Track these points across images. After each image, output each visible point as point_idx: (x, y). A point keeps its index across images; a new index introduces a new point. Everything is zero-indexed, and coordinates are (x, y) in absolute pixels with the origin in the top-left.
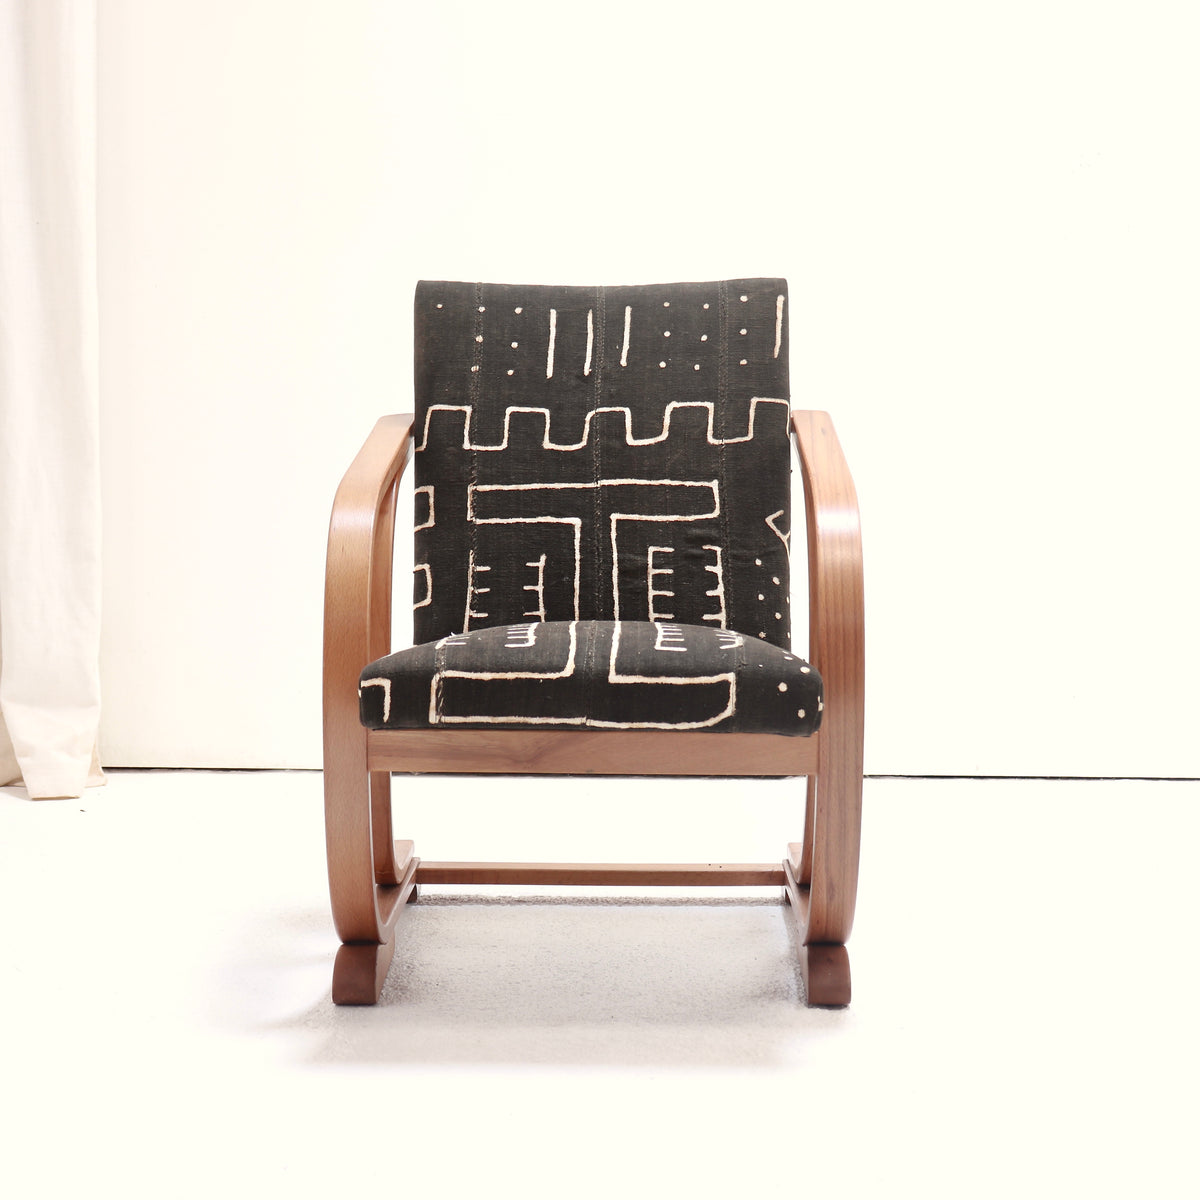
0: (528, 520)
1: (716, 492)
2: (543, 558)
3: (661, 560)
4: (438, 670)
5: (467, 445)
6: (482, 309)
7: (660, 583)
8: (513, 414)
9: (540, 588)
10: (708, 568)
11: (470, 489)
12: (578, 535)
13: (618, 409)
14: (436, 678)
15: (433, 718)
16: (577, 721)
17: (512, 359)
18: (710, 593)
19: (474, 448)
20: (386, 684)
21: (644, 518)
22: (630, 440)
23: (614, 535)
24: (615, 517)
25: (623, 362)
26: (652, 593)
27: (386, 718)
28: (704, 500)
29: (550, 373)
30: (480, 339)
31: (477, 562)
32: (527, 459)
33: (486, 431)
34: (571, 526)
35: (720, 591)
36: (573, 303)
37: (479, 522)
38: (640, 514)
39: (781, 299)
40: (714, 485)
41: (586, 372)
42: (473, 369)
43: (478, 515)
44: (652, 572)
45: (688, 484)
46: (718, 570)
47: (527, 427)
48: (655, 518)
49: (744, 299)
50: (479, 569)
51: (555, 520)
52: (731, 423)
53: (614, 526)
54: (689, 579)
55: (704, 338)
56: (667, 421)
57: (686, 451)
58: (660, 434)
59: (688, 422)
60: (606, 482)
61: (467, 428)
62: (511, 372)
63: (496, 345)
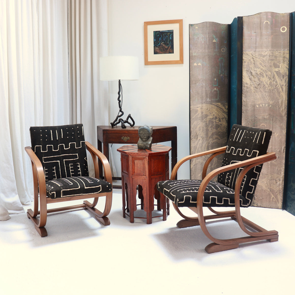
0: (52, 162)
1: (77, 155)
2: (55, 167)
3: (71, 166)
4: (62, 190)
5: (42, 151)
6: (41, 131)
7: (72, 169)
8: (48, 146)
9: (55, 171)
10: (78, 166)
11: (43, 158)
12: (59, 163)
13: (62, 144)
15: (62, 196)
16: (81, 194)
17: (46, 138)
18: (78, 170)
19: (43, 152)
20: (55, 193)
21: (68, 160)
22: (65, 149)
23: (64, 163)
24: (64, 160)
25: (62, 137)
26: (71, 170)
27: (55, 197)
28: (76, 157)
29: (52, 140)
30: (41, 135)
32: (50, 153)
33: (44, 149)
34: (58, 162)
35: (80, 169)
36: (54, 129)
37: (45, 162)
38: (68, 159)
39: (82, 127)
40: (77, 154)
41: (57, 139)
42: (41, 140)
44: (70, 167)
45: (74, 154)
46: (79, 166)
47: (50, 148)
48: (70, 160)
49: (78, 127)
50: (46, 169)
51: (56, 161)
52: (78, 145)
53: (64, 161)
54: (76, 168)
55: (73, 133)
56: (70, 146)
57: (73, 150)
58: (69, 147)
59: (72, 146)
60: (62, 155)
61: (41, 149)
62: (47, 140)
63: (44, 136)
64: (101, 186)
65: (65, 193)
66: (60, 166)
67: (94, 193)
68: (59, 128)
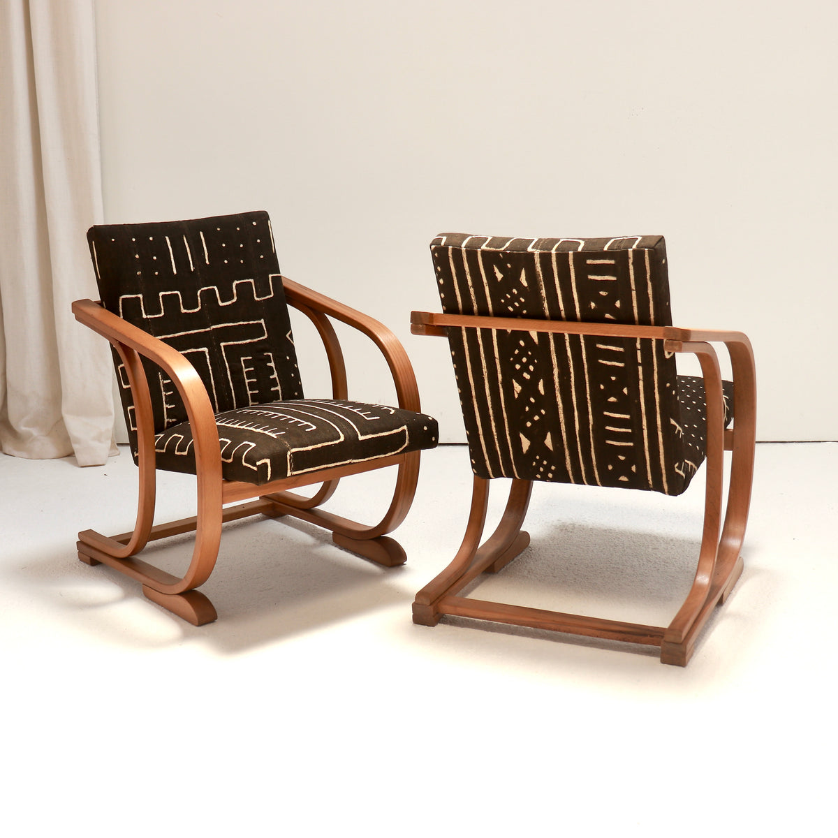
1: (264, 325)
3: (248, 364)
4: (289, 450)
5: (144, 316)
6: (134, 240)
7: (249, 375)
8: (163, 296)
10: (268, 364)
12: (208, 357)
13: (211, 287)
14: (289, 453)
15: (289, 474)
17: (155, 266)
18: (271, 377)
19: (148, 317)
20: (268, 461)
21: (236, 343)
22: (221, 304)
23: (224, 354)
24: (222, 344)
25: (207, 262)
26: (247, 381)
27: (268, 479)
28: (257, 330)
29: (175, 272)
30: (137, 256)
31: (164, 379)
32: (175, 319)
33: (152, 307)
34: (204, 352)
35: (275, 375)
36: (175, 229)
38: (233, 341)
40: (262, 321)
41: (192, 270)
42: (138, 273)
44: (245, 370)
45: (251, 322)
46: (272, 364)
47: (171, 302)
48: (240, 342)
49: (254, 223)
50: (165, 382)
51: (195, 350)
52: (263, 290)
53: (223, 349)
54: (261, 371)
55: (241, 246)
56: (235, 291)
57: (246, 307)
58: (233, 298)
59: (244, 290)
60: (214, 327)
61: (142, 306)
62: (157, 273)
63: (146, 258)
64: (405, 427)
66: (210, 368)
67: (387, 455)
68: (192, 227)
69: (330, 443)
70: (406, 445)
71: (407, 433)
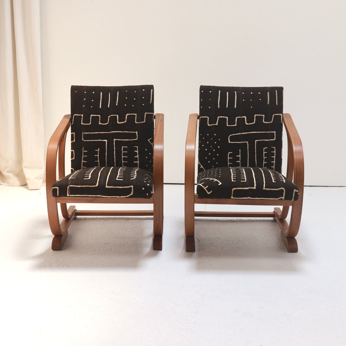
0: (95, 140)
1: (137, 134)
2: (99, 149)
3: (125, 149)
4: (69, 185)
5: (82, 124)
6: (85, 92)
7: (124, 154)
8: (92, 116)
9: (98, 156)
11: (83, 133)
12: (106, 144)
13: (115, 115)
14: (68, 187)
15: (68, 195)
16: (99, 196)
17: (92, 104)
18: (135, 157)
19: (83, 124)
20: (58, 188)
21: (121, 140)
22: (118, 122)
24: (114, 140)
25: (117, 105)
26: (123, 157)
27: (58, 195)
28: (134, 136)
29: (100, 107)
30: (85, 99)
31: (84, 150)
32: (95, 127)
33: (86, 120)
34: (105, 142)
35: (138, 156)
36: (106, 90)
37: (85, 141)
39: (152, 90)
40: (137, 132)
41: (108, 107)
42: (83, 106)
43: (84, 139)
44: (123, 152)
45: (131, 132)
46: (137, 151)
47: (95, 119)
48: (123, 140)
49: (144, 90)
50: (85, 151)
51: (101, 140)
52: (140, 118)
53: (114, 142)
54: (131, 154)
55: (135, 99)
56: (126, 118)
57: (130, 125)
58: (125, 121)
59: (131, 118)
60: (113, 132)
61: (82, 119)
62: (92, 107)
63: (88, 100)
64: (132, 186)
65: (74, 191)
66: (106, 149)
67: (121, 197)
68: (113, 90)
69: (90, 186)
70: (131, 194)
71: (132, 189)
